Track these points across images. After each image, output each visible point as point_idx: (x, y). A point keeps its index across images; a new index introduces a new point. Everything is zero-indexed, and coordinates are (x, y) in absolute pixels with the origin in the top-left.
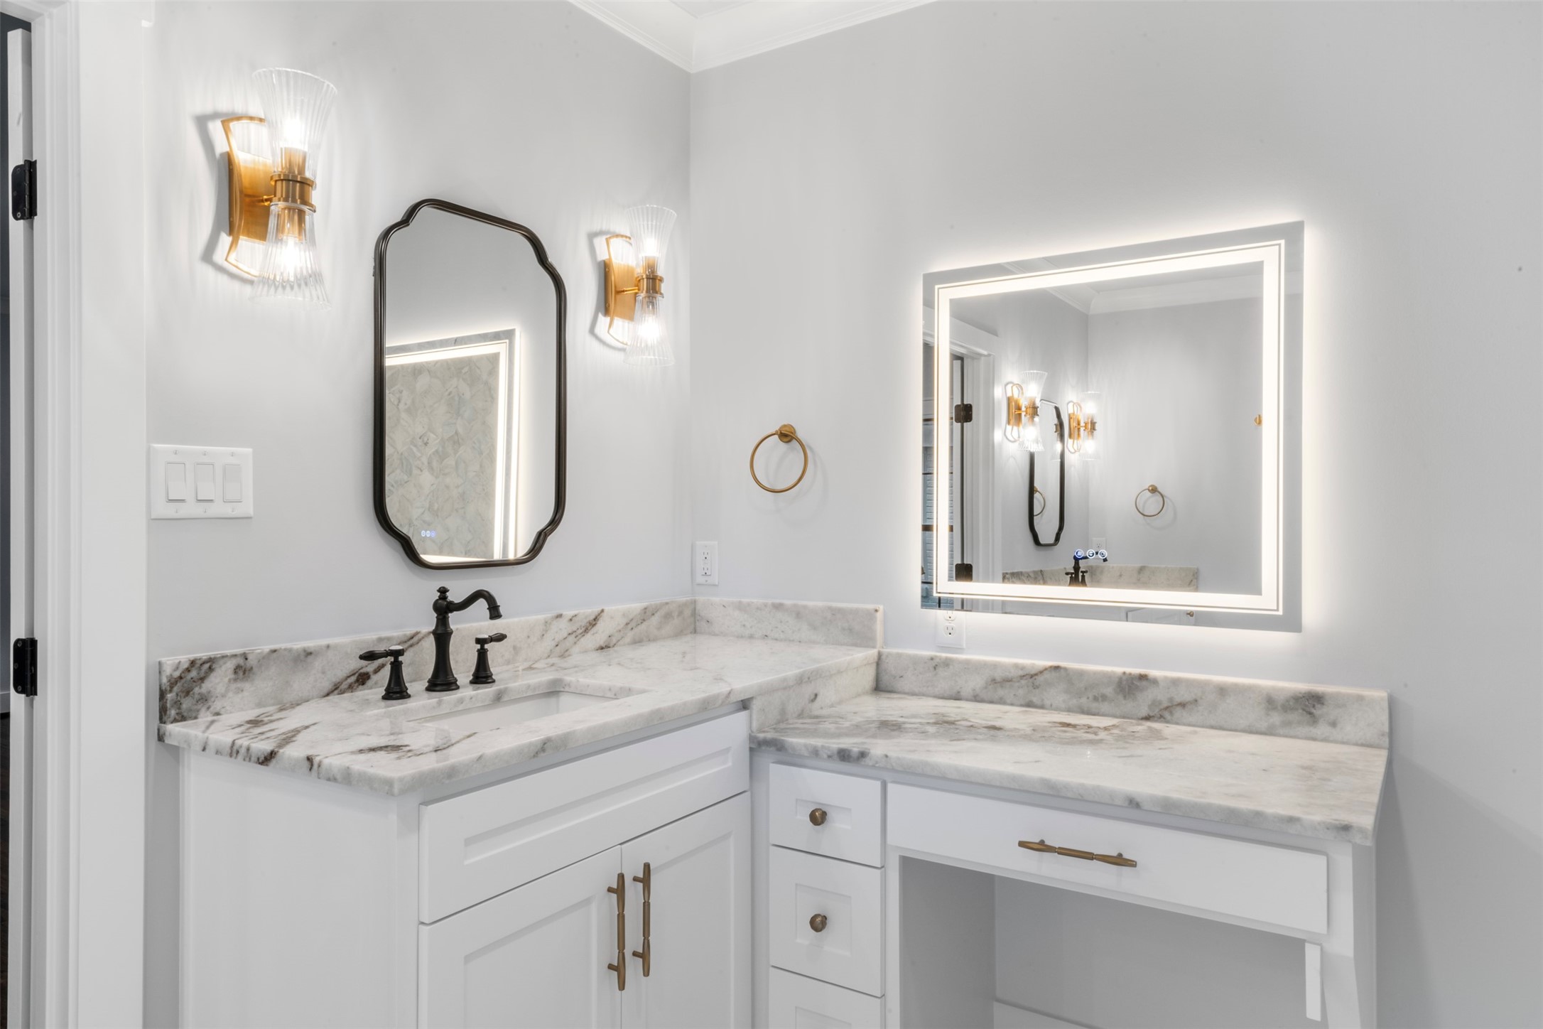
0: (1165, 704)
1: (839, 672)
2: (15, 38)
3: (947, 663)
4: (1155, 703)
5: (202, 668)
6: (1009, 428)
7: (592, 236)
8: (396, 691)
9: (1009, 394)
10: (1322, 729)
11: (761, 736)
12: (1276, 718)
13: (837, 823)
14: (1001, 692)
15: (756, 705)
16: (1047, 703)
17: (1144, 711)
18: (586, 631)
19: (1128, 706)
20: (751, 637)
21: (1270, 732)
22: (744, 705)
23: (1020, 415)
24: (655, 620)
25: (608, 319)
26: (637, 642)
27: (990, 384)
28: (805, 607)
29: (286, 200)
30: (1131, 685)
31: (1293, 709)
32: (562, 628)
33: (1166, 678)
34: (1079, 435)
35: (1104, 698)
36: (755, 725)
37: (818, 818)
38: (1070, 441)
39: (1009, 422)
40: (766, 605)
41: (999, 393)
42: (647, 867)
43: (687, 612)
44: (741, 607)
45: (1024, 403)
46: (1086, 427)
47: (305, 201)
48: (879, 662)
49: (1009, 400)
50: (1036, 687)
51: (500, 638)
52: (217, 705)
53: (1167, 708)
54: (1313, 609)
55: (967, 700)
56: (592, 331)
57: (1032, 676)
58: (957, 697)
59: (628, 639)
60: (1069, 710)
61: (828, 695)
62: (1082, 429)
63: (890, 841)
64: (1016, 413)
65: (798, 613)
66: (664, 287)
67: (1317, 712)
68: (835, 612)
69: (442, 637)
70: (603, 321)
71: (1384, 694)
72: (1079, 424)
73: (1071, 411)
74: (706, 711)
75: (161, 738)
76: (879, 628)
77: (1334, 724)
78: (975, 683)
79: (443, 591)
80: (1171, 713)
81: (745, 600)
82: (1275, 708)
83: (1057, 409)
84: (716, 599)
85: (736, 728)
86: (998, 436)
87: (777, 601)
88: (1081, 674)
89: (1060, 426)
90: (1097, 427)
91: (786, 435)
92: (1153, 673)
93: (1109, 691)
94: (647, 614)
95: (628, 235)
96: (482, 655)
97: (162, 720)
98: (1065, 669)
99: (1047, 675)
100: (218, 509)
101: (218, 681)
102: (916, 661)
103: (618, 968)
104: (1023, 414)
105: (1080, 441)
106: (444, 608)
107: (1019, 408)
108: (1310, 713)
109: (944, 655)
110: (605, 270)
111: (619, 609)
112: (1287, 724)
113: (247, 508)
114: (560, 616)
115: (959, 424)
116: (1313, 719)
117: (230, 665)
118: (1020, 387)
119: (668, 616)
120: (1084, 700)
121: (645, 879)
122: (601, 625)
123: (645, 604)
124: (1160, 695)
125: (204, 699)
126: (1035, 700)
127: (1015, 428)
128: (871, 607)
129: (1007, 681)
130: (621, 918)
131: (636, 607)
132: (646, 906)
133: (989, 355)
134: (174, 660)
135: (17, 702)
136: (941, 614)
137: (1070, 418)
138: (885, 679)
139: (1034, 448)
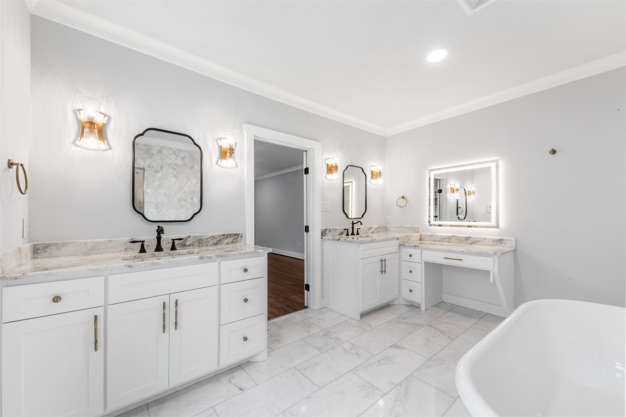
0: (474, 241)
1: (413, 236)
2: (305, 153)
3: (433, 235)
4: (472, 241)
5: (326, 230)
6: (451, 194)
7: (370, 167)
8: (348, 235)
9: (451, 187)
10: (503, 245)
11: (401, 244)
12: (495, 243)
13: (413, 257)
14: (443, 240)
15: (400, 239)
16: (452, 242)
17: (470, 243)
18: (370, 229)
19: (467, 242)
20: (397, 232)
21: (494, 245)
22: (398, 239)
23: (454, 191)
24: (380, 229)
25: (373, 180)
26: (377, 232)
27: (446, 185)
28: (407, 227)
29: (335, 169)
30: (467, 238)
31: (498, 242)
32: (366, 229)
33: (474, 237)
34: (471, 195)
35: (463, 241)
36: (400, 242)
37: (410, 256)
38: (468, 196)
39: (451, 192)
40: (399, 226)
41: (448, 187)
42: (385, 259)
43: (385, 228)
44: (395, 227)
45: (455, 189)
46: (472, 193)
47: (337, 169)
48: (420, 235)
49: (451, 188)
50: (450, 239)
51: (360, 229)
52: (327, 235)
53: (474, 242)
54: (502, 224)
55: (437, 241)
56: (370, 182)
57: (449, 237)
58: (435, 241)
59: (376, 231)
60: (456, 243)
61: (411, 240)
62: (471, 193)
63: (423, 259)
64: (453, 191)
65: (405, 228)
66: (382, 174)
67: (502, 242)
68: (412, 227)
69: (353, 228)
70: (372, 180)
71: (515, 239)
72: (471, 192)
73: (468, 189)
74: (392, 239)
75: (322, 238)
76: (420, 230)
77: (505, 244)
78: (439, 239)
79: (353, 221)
80: (475, 243)
81: (396, 226)
82: (494, 242)
83: (464, 189)
84: (390, 226)
85: (397, 242)
86: (448, 196)
87: (401, 226)
88: (458, 237)
89: (466, 193)
90: (475, 193)
91: (403, 198)
92: (472, 236)
93: (463, 239)
94: (379, 227)
95: (376, 166)
96: (358, 231)
97: (322, 236)
98: (455, 236)
99: (452, 237)
100: (327, 210)
101: (327, 232)
102: (427, 235)
103: (382, 272)
104: (455, 191)
105: (471, 196)
106: (353, 224)
107: (454, 190)
108: (501, 242)
109: (433, 234)
110: (372, 172)
111: (375, 226)
112: (497, 244)
113: (329, 210)
114: (366, 227)
115: (439, 194)
116: (501, 243)
117: (329, 230)
118: (454, 185)
119: (382, 228)
120: (459, 241)
121: (385, 261)
122: (372, 229)
123: (378, 226)
124: (473, 240)
125: (326, 234)
126: (450, 241)
127: (453, 194)
128: (419, 226)
129: (444, 238)
130: (382, 265)
131: (377, 226)
132: (385, 264)
133: (446, 179)
134: (323, 229)
135: (305, 233)
136: (432, 227)
137: (468, 191)
138: (422, 238)
139: (458, 198)
